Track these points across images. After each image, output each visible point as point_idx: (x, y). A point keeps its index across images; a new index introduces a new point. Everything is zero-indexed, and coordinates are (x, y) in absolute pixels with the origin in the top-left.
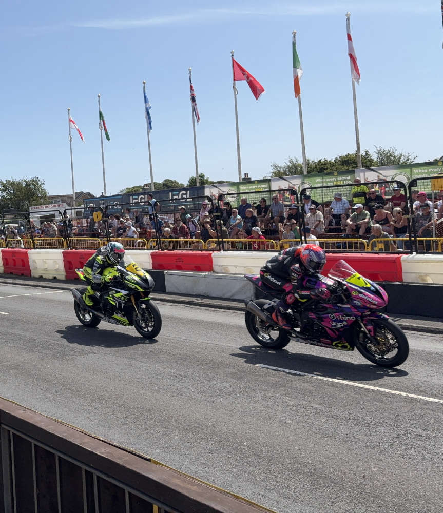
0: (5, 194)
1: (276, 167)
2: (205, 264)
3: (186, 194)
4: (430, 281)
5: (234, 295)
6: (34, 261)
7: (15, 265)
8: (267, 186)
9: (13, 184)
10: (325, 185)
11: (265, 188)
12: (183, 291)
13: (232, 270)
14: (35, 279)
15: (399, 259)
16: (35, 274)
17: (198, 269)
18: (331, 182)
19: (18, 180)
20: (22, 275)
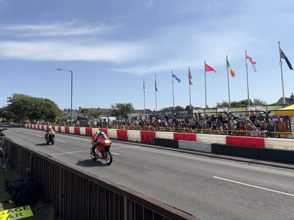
0: (118, 108)
1: (218, 103)
2: (193, 138)
3: (186, 112)
4: (274, 148)
5: (204, 150)
6: (129, 135)
7: (122, 136)
8: (215, 110)
9: (121, 105)
10: (237, 111)
11: (215, 111)
12: (185, 148)
13: (203, 141)
14: (129, 141)
15: (263, 139)
16: (129, 139)
17: (191, 140)
18: (239, 110)
19: (123, 103)
20: (124, 139)
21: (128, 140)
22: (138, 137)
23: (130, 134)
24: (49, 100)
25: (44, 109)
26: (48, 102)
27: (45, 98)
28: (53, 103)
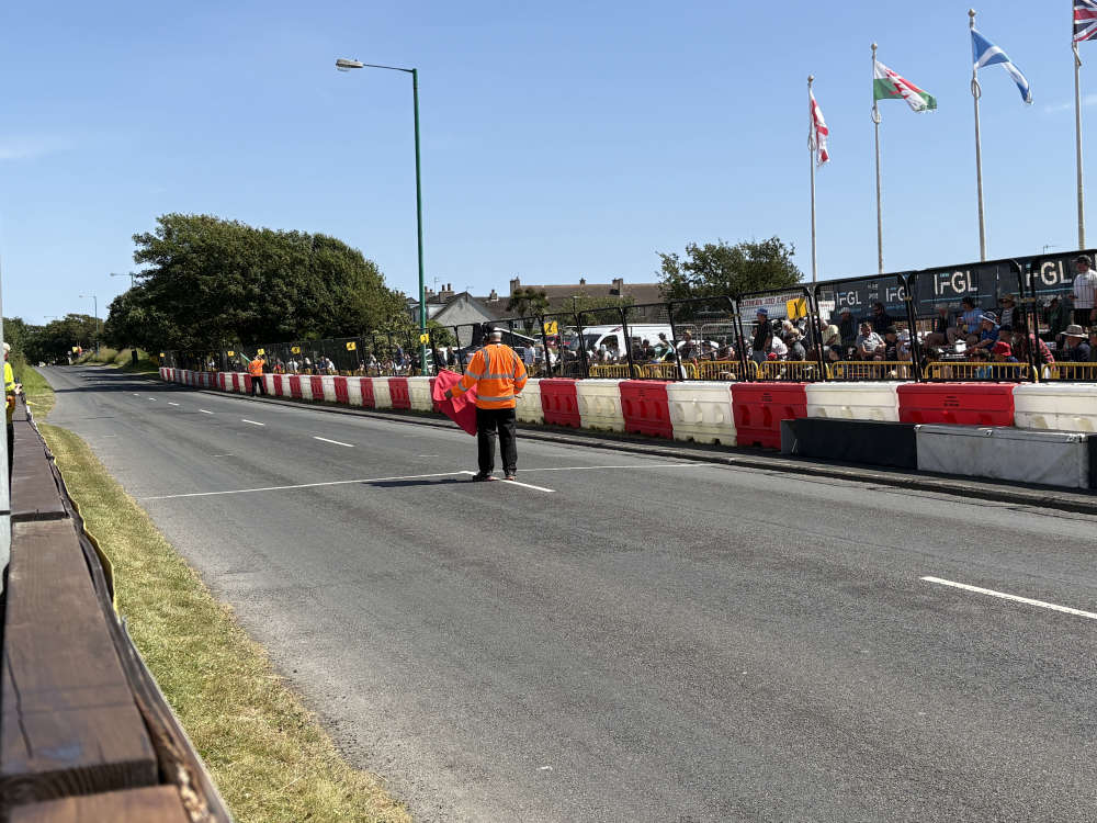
2: (999, 410)
5: (1046, 475)
6: (679, 406)
7: (643, 414)
13: (1049, 423)
14: (679, 442)
16: (680, 433)
17: (987, 421)
20: (657, 435)
21: (675, 435)
22: (720, 418)
23: (683, 405)
24: (334, 245)
25: (308, 293)
26: (328, 252)
27: (311, 233)
28: (355, 257)
